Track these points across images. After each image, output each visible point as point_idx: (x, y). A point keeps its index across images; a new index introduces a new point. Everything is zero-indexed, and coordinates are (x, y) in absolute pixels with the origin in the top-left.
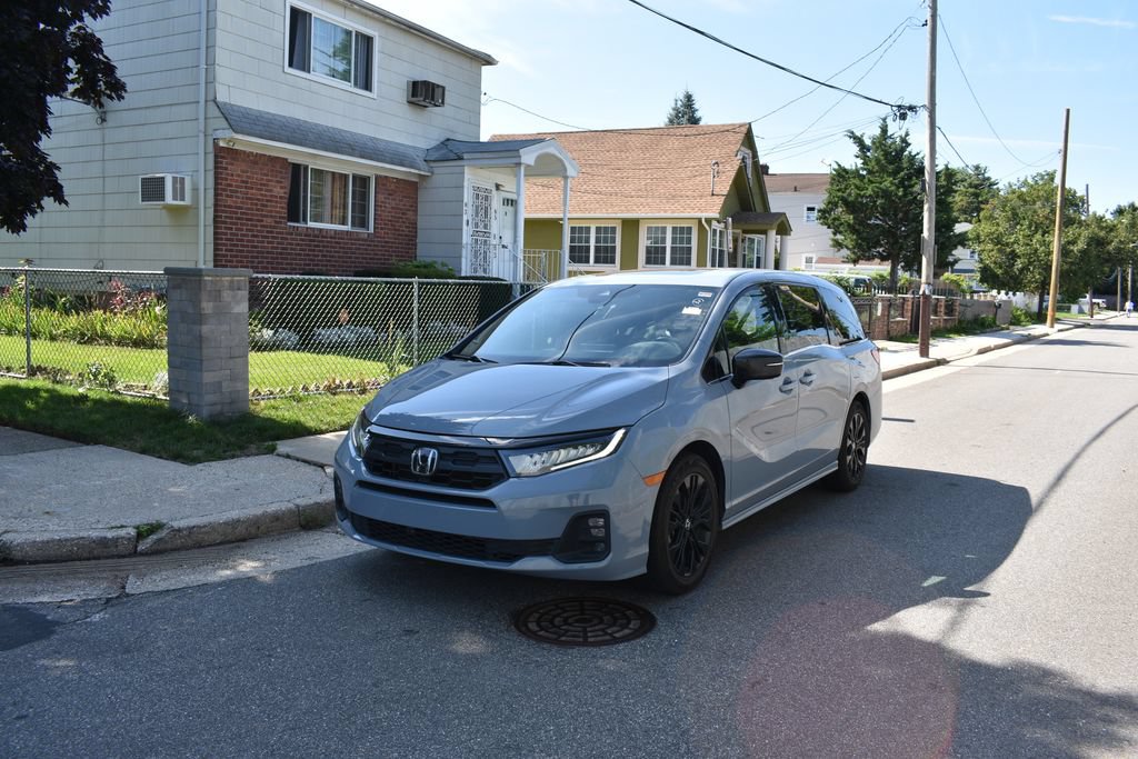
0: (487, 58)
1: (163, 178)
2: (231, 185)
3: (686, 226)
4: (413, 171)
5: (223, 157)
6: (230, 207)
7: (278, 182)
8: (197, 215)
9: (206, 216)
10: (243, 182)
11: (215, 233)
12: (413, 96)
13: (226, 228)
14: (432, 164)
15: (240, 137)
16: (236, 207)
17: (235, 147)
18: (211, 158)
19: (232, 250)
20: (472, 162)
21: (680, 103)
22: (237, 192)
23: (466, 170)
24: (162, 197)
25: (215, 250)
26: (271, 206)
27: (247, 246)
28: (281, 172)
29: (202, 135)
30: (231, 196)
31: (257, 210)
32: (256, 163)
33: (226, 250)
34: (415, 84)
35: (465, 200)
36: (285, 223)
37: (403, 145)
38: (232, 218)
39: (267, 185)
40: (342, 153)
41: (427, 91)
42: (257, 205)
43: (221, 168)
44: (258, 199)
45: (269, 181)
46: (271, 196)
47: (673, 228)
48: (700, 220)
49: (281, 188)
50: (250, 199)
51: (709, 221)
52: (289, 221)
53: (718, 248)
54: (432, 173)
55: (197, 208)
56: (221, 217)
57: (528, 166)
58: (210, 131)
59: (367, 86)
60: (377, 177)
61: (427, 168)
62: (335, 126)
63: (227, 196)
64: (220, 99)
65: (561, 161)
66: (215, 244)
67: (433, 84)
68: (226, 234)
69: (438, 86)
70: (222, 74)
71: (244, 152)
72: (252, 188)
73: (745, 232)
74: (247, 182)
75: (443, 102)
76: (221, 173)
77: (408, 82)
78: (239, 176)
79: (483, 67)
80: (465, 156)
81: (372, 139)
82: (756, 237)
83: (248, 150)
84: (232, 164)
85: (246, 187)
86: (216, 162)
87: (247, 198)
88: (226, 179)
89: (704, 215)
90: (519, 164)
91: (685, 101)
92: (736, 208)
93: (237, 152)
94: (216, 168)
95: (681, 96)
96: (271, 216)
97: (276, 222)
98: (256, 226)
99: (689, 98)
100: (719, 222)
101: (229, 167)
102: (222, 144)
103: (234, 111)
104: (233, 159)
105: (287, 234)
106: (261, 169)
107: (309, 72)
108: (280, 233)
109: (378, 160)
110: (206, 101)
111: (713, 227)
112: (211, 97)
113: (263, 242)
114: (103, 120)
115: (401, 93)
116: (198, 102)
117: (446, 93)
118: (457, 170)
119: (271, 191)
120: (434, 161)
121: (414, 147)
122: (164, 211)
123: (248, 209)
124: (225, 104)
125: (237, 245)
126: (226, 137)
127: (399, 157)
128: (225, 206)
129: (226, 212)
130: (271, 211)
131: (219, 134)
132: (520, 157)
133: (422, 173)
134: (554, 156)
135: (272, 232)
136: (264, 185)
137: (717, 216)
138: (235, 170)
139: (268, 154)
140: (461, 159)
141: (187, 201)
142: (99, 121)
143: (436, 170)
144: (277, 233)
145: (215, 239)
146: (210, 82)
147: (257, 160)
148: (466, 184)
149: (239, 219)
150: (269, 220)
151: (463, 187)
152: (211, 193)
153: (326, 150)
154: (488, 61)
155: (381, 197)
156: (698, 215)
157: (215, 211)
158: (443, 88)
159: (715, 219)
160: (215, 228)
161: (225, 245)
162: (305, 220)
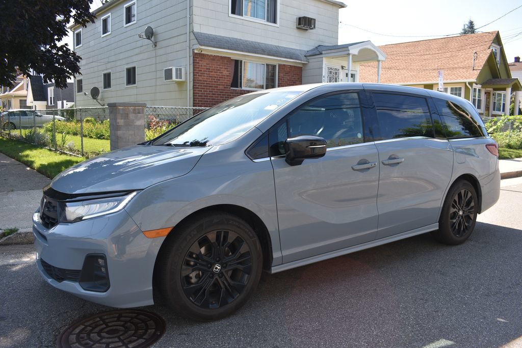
0: (341, 4)
1: (171, 69)
2: (201, 71)
3: (458, 87)
4: (297, 61)
5: (197, 57)
6: (200, 81)
7: (225, 68)
8: (187, 85)
9: (190, 86)
10: (207, 69)
11: (194, 93)
12: (299, 25)
13: (198, 91)
14: (308, 58)
15: (203, 47)
16: (204, 81)
17: (202, 53)
18: (192, 58)
19: (201, 101)
20: (326, 55)
21: (466, 26)
22: (204, 74)
23: (324, 59)
24: (171, 78)
25: (194, 101)
26: (222, 80)
27: (210, 99)
28: (227, 64)
29: (188, 48)
30: (201, 76)
31: (215, 82)
32: (214, 60)
33: (199, 101)
34: (300, 19)
35: (324, 74)
36: (230, 88)
37: (294, 49)
38: (201, 86)
39: (220, 70)
40: (258, 53)
41: (305, 21)
42: (214, 79)
43: (196, 63)
44: (215, 77)
45: (221, 68)
46: (222, 75)
47: (451, 88)
48: (465, 83)
49: (227, 71)
50: (211, 77)
51: (471, 84)
52: (232, 87)
53: (477, 98)
54: (309, 62)
55: (187, 82)
56: (196, 85)
57: (354, 55)
58: (191, 46)
59: (275, 22)
60: (280, 65)
61: (305, 60)
62: (257, 41)
63: (199, 76)
64: (195, 30)
65: (375, 52)
66: (194, 98)
67: (309, 18)
68: (199, 93)
69: (312, 19)
70: (196, 19)
71: (208, 55)
72: (212, 72)
73: (495, 89)
74: (209, 69)
75: (314, 27)
76: (196, 65)
77: (297, 18)
78: (205, 66)
79: (340, 9)
80: (323, 52)
81: (276, 47)
82: (502, 92)
83: (210, 54)
84: (202, 61)
85: (209, 72)
86: (194, 60)
87: (209, 77)
88: (198, 68)
89: (467, 81)
90: (349, 54)
91: (469, 25)
92: (489, 76)
93: (203, 55)
94: (194, 63)
95: (467, 23)
96: (222, 85)
97: (224, 87)
98: (214, 89)
99: (471, 23)
100: (476, 84)
101: (200, 62)
102: (196, 51)
103: (202, 36)
104: (202, 58)
105: (231, 93)
106: (217, 63)
107: (242, 16)
108: (227, 93)
109: (278, 56)
110: (190, 32)
111: (474, 87)
112: (191, 30)
113: (218, 97)
114: (156, 46)
115: (294, 24)
116: (186, 33)
117: (316, 22)
118: (320, 59)
119: (222, 73)
120: (310, 56)
121: (300, 50)
122: (176, 84)
123: (210, 81)
124: (198, 33)
125: (204, 99)
126: (198, 48)
127: (290, 54)
128: (198, 80)
129: (198, 83)
130: (222, 82)
131: (195, 47)
132: (349, 50)
133: (302, 62)
134: (370, 50)
135: (222, 92)
136: (218, 70)
137: (475, 81)
138: (203, 63)
139: (220, 55)
140: (321, 54)
141: (183, 79)
142: (154, 46)
143: (310, 61)
144: (225, 93)
145: (194, 96)
146: (191, 23)
147: (214, 58)
148: (324, 66)
149: (205, 86)
150: (221, 86)
151: (322, 68)
152: (192, 74)
153: (249, 52)
154: (342, 6)
155: (282, 75)
156: (465, 80)
157: (194, 83)
158: (315, 20)
159: (474, 82)
160: (194, 91)
161: (198, 98)
162: (241, 86)
